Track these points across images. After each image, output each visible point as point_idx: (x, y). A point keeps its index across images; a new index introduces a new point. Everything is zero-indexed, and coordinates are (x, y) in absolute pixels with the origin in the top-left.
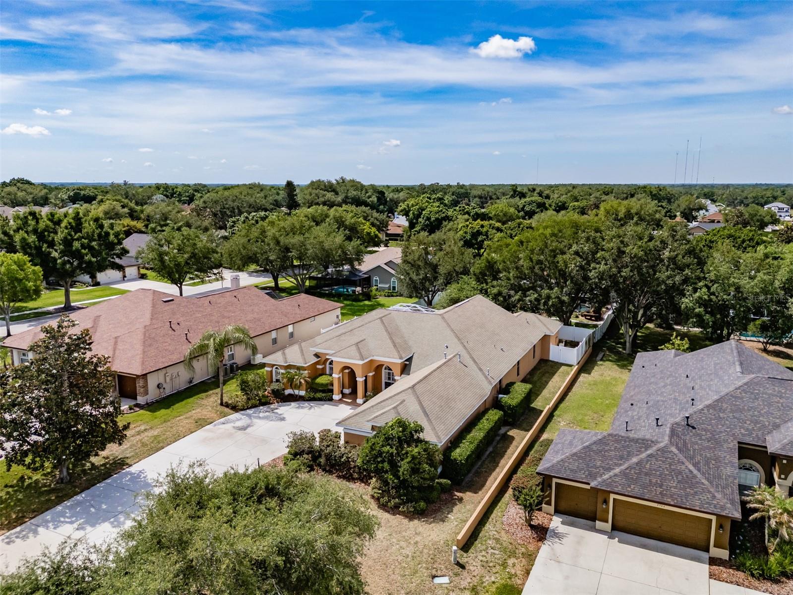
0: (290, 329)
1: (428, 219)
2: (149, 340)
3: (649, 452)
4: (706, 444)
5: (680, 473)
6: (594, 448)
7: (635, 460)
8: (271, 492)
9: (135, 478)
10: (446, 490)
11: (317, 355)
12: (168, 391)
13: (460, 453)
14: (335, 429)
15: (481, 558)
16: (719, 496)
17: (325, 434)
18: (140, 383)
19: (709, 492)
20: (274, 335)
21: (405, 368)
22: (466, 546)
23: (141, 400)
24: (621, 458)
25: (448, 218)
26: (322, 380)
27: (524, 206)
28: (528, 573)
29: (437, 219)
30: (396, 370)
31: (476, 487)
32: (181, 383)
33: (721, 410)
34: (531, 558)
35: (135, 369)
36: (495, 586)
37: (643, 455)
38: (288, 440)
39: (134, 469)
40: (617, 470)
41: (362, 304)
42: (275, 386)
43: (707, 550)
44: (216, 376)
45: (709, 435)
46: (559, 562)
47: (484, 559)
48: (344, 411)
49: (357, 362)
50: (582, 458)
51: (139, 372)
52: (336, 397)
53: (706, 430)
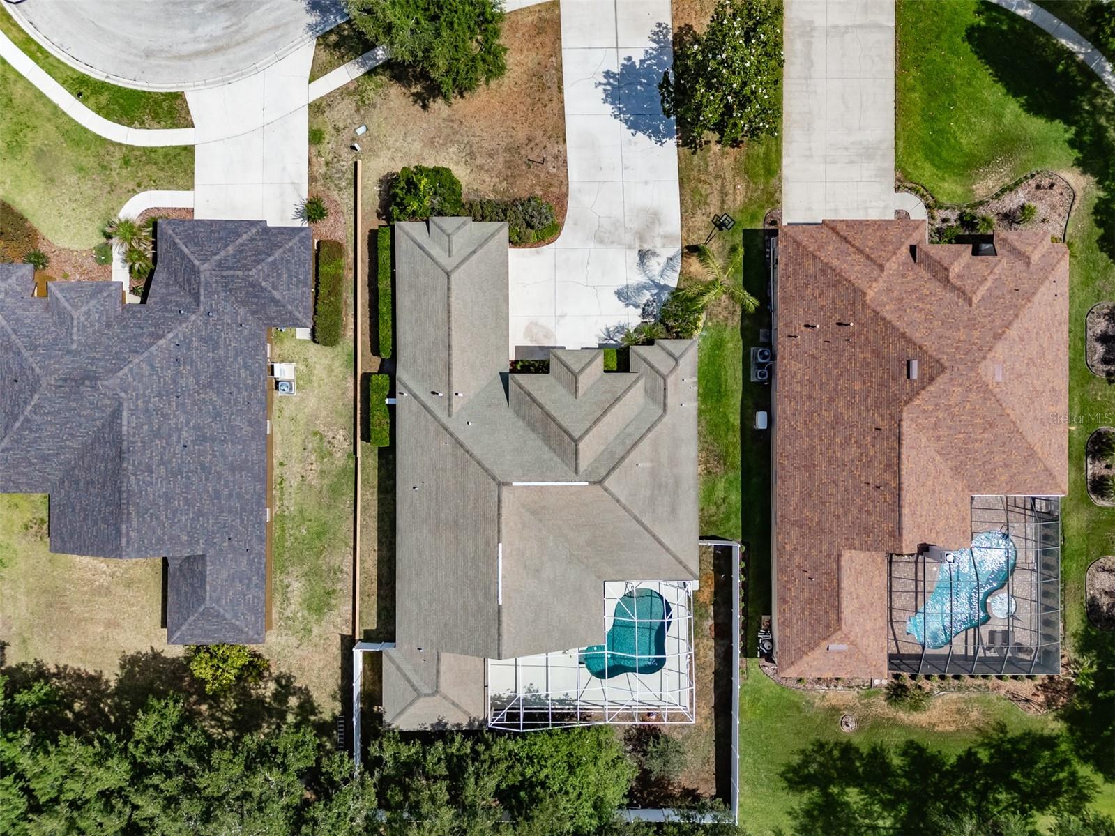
3: (217, 257)
4: (172, 298)
5: (195, 245)
6: (264, 256)
7: (230, 249)
15: (344, 163)
16: (170, 232)
19: (176, 234)
24: (241, 252)
28: (310, 163)
33: (152, 334)
34: (312, 179)
36: (327, 140)
37: (223, 254)
40: (245, 237)
45: (169, 307)
46: (293, 183)
47: (342, 163)
50: (275, 245)
53: (172, 311)
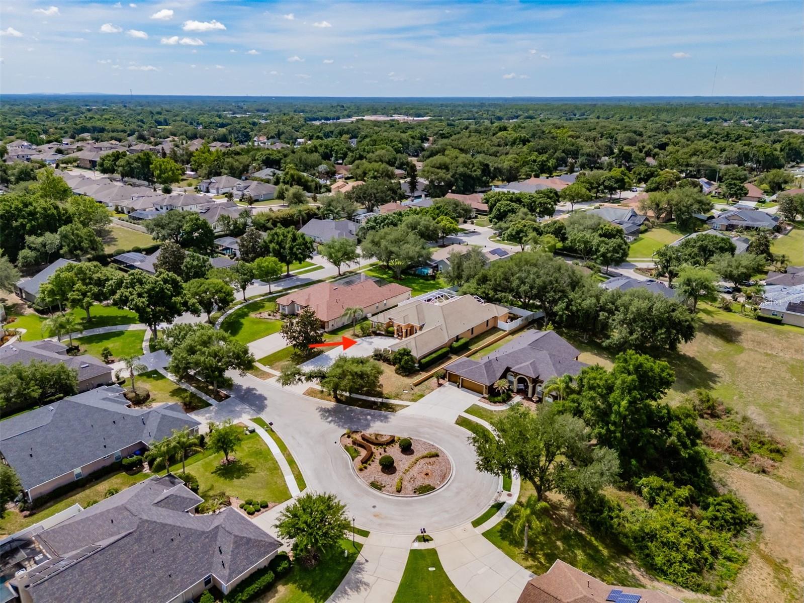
0: (385, 302)
1: (499, 210)
2: (329, 307)
5: (481, 373)
7: (471, 368)
8: (362, 362)
9: (327, 356)
10: (418, 371)
11: (390, 319)
12: (336, 327)
13: (423, 361)
14: (388, 349)
15: (419, 388)
17: (385, 350)
18: (326, 324)
20: (377, 305)
21: (421, 328)
22: (416, 385)
23: (326, 330)
24: (468, 367)
25: (513, 211)
26: (390, 329)
27: (604, 181)
29: (504, 211)
30: (418, 329)
31: (427, 371)
32: (340, 325)
34: (432, 391)
35: (325, 319)
37: (474, 367)
38: (373, 350)
39: (326, 353)
41: (429, 282)
42: (374, 330)
43: (482, 394)
44: (352, 322)
48: (397, 341)
49: (403, 324)
51: (326, 320)
52: (395, 336)
